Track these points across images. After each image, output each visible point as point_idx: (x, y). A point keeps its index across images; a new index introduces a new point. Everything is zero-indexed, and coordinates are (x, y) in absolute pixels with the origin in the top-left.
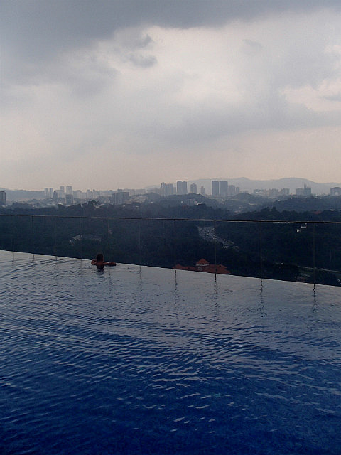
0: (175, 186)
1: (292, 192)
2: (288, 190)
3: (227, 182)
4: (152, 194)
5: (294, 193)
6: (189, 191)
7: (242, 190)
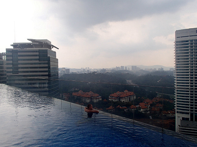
0: (120, 67)
1: (157, 70)
2: (156, 69)
3: (136, 66)
4: (113, 70)
5: (158, 70)
6: (124, 69)
7: (141, 69)
